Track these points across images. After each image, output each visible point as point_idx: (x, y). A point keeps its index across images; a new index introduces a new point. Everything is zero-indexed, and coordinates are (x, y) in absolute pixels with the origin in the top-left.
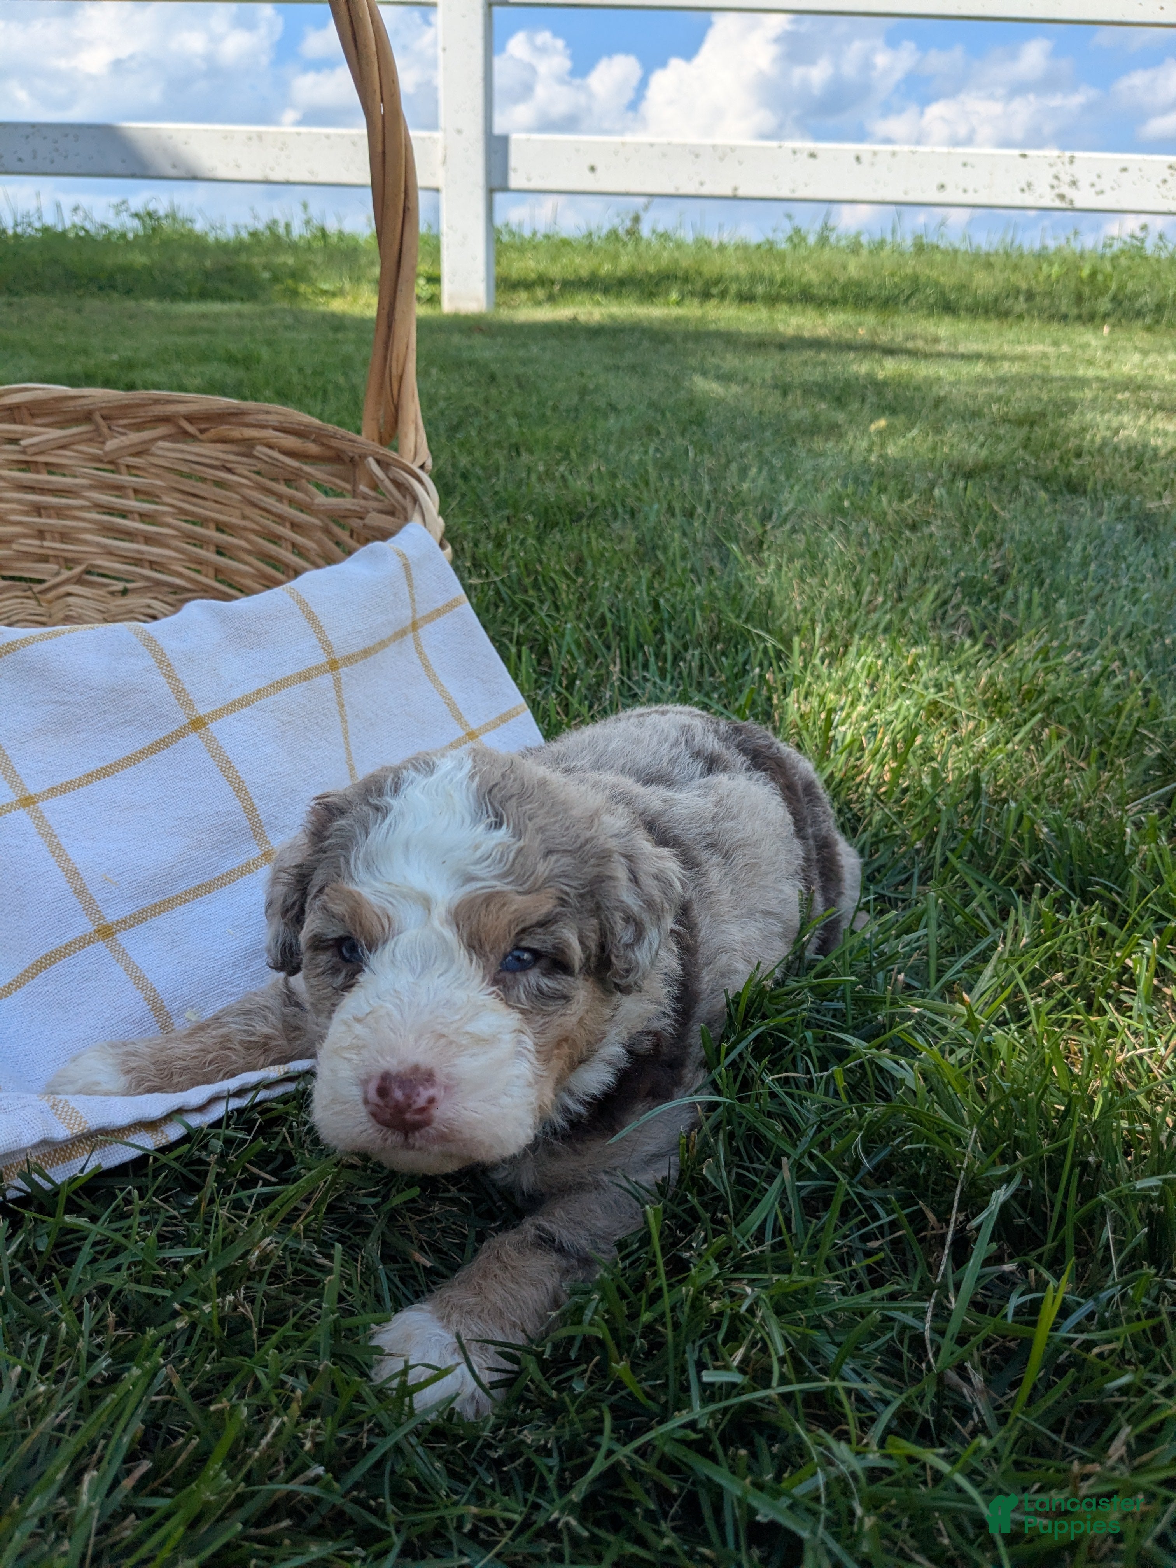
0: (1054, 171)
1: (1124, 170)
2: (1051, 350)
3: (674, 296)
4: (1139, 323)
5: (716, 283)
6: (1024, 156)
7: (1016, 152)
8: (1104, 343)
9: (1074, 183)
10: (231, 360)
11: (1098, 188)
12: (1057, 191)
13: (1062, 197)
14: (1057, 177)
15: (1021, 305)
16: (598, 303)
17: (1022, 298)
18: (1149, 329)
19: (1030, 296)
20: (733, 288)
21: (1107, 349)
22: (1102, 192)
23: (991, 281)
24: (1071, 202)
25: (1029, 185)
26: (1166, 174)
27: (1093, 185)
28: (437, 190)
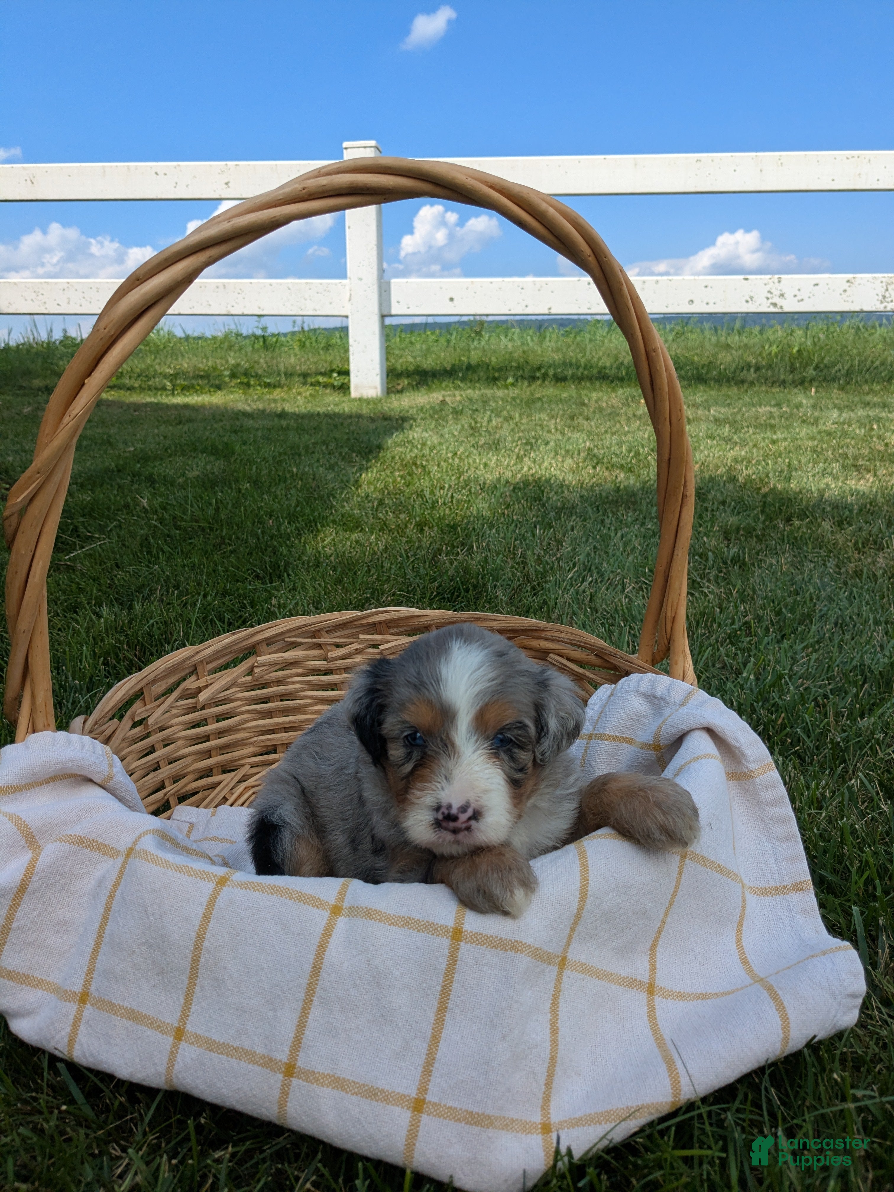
0: (768, 288)
1: (816, 285)
2: (775, 411)
3: (510, 380)
4: (836, 385)
5: (539, 369)
6: (746, 279)
7: (741, 277)
8: (811, 401)
9: (782, 295)
10: (214, 451)
11: (799, 298)
12: (771, 301)
13: (775, 305)
14: (770, 292)
15: (752, 375)
16: (457, 388)
17: (752, 370)
18: (842, 389)
19: (758, 368)
20: (551, 372)
21: (814, 406)
22: (802, 301)
23: (729, 358)
24: (781, 308)
25: (752, 298)
26: (846, 286)
27: (795, 296)
28: (347, 317)
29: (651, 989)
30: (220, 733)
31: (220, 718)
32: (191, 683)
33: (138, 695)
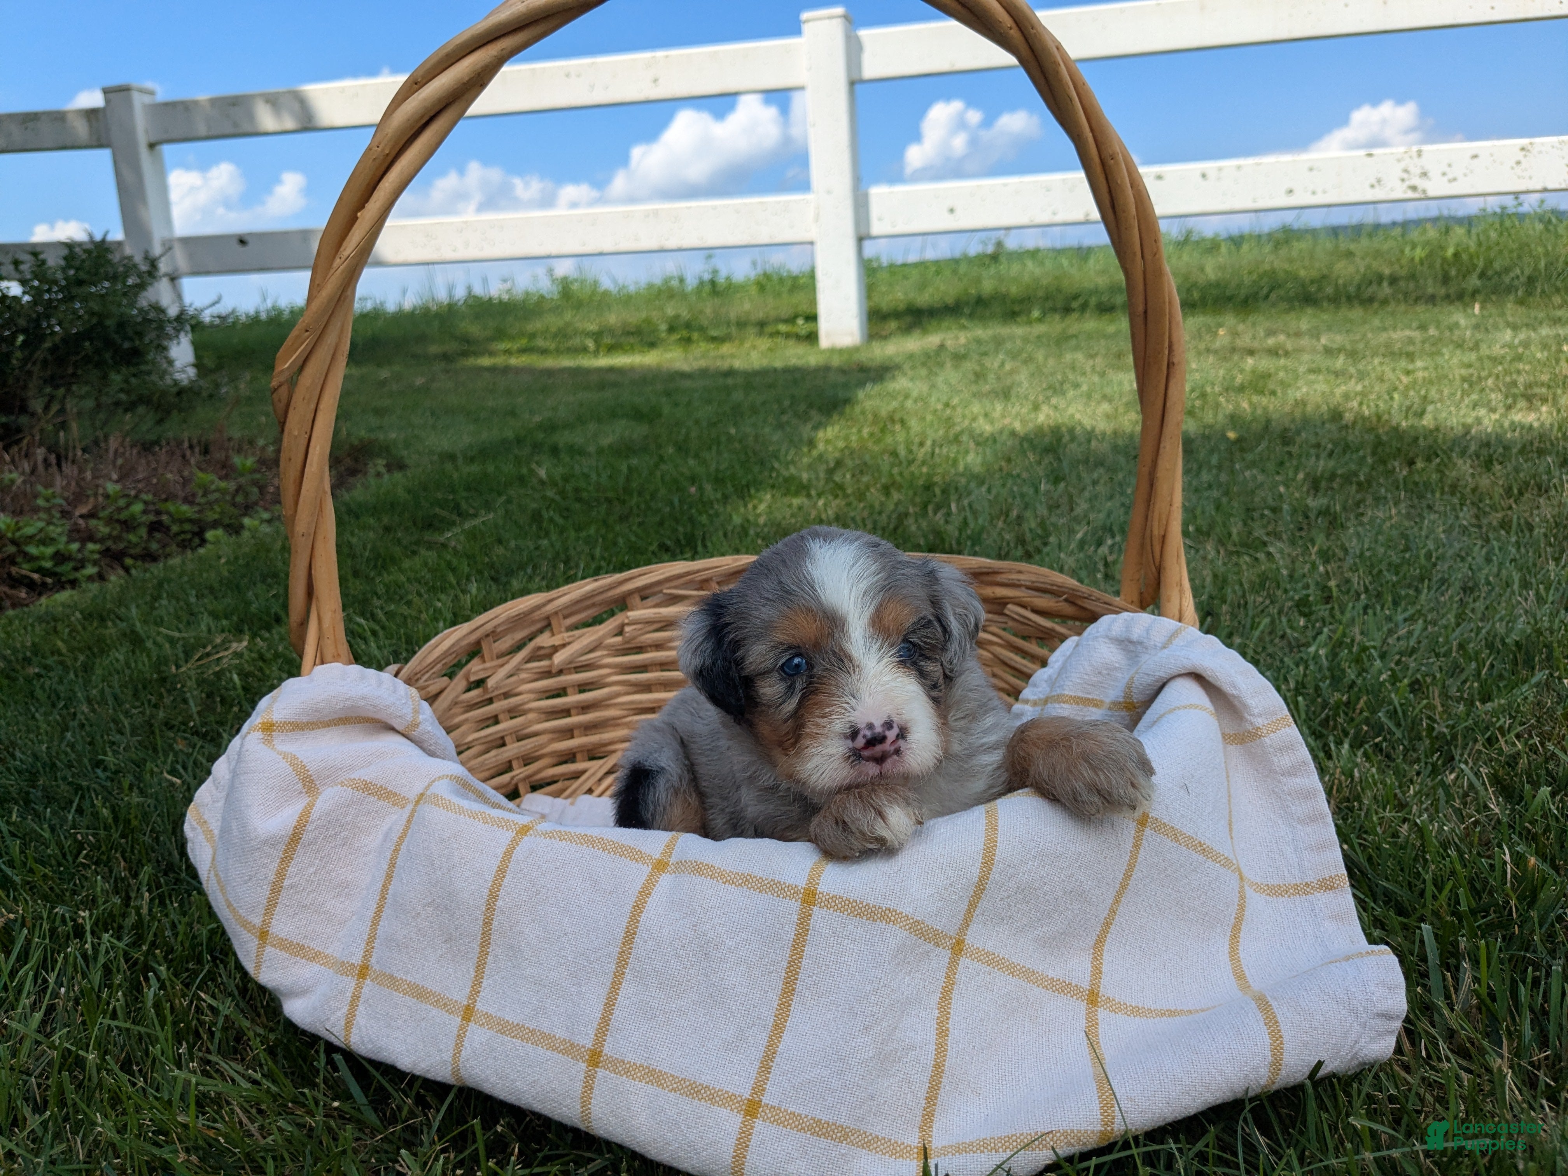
0: (1402, 165)
1: (1475, 156)
2: (1416, 335)
3: (1036, 314)
4: (1512, 297)
5: (1076, 297)
6: (1370, 155)
7: (1362, 152)
8: (1474, 321)
9: (1424, 174)
10: (638, 415)
11: (1450, 176)
12: (1407, 183)
13: (1414, 188)
14: (1406, 171)
15: (1386, 289)
16: (964, 327)
17: (1385, 284)
18: (1521, 302)
19: (1394, 280)
20: (1093, 301)
21: (1477, 327)
22: (1455, 179)
23: (1351, 269)
24: (1424, 191)
25: (1379, 181)
26: (1520, 156)
27: (1444, 174)
28: (812, 243)
29: (1093, 998)
30: (585, 708)
31: (583, 688)
32: (545, 640)
33: (475, 651)
